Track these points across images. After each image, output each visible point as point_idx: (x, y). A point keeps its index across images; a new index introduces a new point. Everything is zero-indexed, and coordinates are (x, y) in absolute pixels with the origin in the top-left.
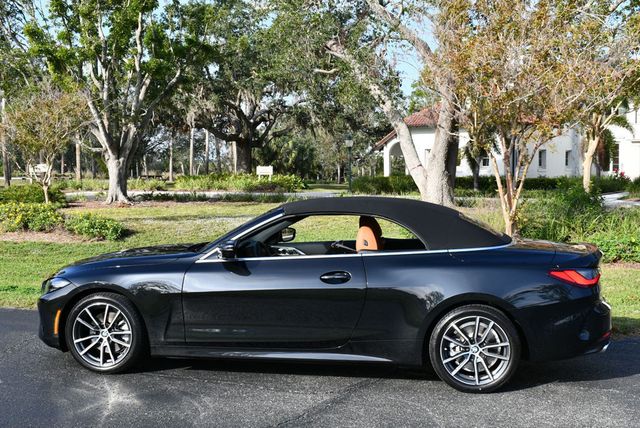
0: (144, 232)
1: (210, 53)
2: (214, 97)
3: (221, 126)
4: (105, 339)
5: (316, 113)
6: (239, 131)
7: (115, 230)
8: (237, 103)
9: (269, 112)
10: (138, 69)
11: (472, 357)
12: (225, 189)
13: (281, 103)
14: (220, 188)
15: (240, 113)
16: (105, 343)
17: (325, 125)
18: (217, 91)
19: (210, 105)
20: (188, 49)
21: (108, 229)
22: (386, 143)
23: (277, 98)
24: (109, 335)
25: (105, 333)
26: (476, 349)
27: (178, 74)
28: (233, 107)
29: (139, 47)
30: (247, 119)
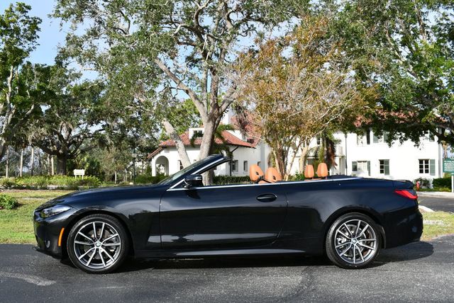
1: (50, 96)
2: (47, 126)
3: (46, 146)
5: (111, 138)
6: (59, 149)
7: (10, 203)
8: (59, 131)
9: (78, 137)
10: (8, 103)
11: (353, 245)
12: (53, 184)
13: (87, 130)
14: (50, 184)
15: (61, 137)
17: (116, 145)
18: (49, 122)
19: (43, 131)
20: (40, 92)
21: (5, 202)
22: (153, 157)
23: (84, 128)
24: (102, 243)
25: (98, 243)
26: (354, 241)
27: (33, 107)
28: (56, 133)
29: (10, 88)
30: (65, 141)
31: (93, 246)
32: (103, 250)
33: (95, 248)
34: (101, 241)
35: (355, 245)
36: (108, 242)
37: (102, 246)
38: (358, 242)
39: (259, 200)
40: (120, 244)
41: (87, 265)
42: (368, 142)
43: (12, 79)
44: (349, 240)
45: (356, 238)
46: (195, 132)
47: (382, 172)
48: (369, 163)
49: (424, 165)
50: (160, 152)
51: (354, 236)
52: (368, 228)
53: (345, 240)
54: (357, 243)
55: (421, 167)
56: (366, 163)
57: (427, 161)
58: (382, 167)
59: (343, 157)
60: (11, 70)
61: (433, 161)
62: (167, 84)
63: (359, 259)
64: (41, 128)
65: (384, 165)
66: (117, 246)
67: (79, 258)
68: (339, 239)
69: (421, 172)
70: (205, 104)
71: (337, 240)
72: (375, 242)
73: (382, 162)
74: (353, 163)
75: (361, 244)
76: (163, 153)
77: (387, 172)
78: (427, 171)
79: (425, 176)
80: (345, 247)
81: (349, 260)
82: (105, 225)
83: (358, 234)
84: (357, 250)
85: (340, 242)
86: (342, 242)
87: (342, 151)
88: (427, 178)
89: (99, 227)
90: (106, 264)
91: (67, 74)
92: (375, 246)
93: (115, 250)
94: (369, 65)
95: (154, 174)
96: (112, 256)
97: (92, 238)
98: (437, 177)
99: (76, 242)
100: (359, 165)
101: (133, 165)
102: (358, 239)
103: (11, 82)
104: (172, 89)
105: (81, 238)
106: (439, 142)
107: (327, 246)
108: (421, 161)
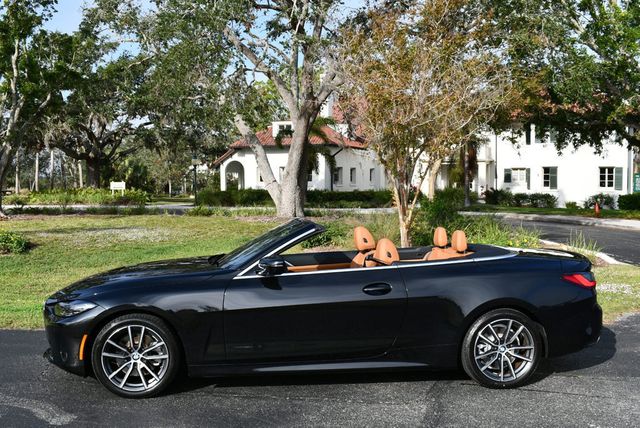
0: (43, 244)
1: (73, 80)
3: (70, 146)
4: (139, 361)
5: (162, 135)
6: (88, 151)
7: (19, 243)
8: (88, 126)
9: (116, 134)
10: (14, 92)
11: (500, 355)
12: (81, 203)
13: (127, 125)
14: (77, 202)
15: (91, 135)
16: (141, 365)
17: (170, 145)
18: (73, 114)
19: (66, 126)
20: (58, 75)
21: (12, 242)
22: (222, 162)
23: (124, 121)
24: (141, 356)
25: (136, 355)
26: (503, 349)
27: (49, 97)
28: (84, 129)
29: (15, 71)
30: (97, 140)
31: (129, 359)
32: (143, 365)
33: (132, 361)
34: (140, 351)
35: (503, 354)
36: (149, 354)
37: (142, 359)
38: (507, 350)
39: (367, 292)
40: (167, 356)
41: (121, 386)
42: (528, 141)
43: (18, 57)
44: (494, 348)
45: (505, 344)
46: (282, 127)
47: (546, 184)
48: (528, 171)
49: (607, 175)
50: (231, 155)
51: (502, 341)
52: (523, 331)
53: (490, 347)
54: (506, 353)
55: (602, 178)
56: (524, 172)
57: (611, 170)
58: (546, 177)
59: (491, 162)
60: (16, 46)
61: (620, 170)
62: (240, 64)
63: (508, 375)
64: (63, 122)
65: (550, 176)
66: (163, 359)
67: (110, 377)
68: (481, 346)
69: (602, 184)
70: (295, 92)
71: (477, 349)
72: (533, 351)
73: (546, 170)
74: (506, 170)
75: (512, 353)
76: (236, 157)
77: (554, 185)
78: (610, 185)
79: (607, 191)
80: (489, 357)
81: (493, 376)
82: (146, 330)
83: (509, 339)
84: (506, 362)
85: (483, 350)
86: (486, 350)
87: (490, 155)
88: (611, 195)
89: (136, 332)
90: (147, 384)
91: (98, 43)
92: (531, 357)
93: (161, 364)
94: (531, 43)
95: (223, 188)
96: (156, 374)
97: (128, 349)
98: (624, 192)
99: (104, 354)
100: (514, 173)
101: (194, 170)
102: (508, 346)
103: (17, 62)
104: (247, 72)
105: (111, 349)
106: (629, 148)
107: (463, 356)
108: (602, 170)
